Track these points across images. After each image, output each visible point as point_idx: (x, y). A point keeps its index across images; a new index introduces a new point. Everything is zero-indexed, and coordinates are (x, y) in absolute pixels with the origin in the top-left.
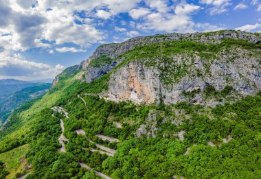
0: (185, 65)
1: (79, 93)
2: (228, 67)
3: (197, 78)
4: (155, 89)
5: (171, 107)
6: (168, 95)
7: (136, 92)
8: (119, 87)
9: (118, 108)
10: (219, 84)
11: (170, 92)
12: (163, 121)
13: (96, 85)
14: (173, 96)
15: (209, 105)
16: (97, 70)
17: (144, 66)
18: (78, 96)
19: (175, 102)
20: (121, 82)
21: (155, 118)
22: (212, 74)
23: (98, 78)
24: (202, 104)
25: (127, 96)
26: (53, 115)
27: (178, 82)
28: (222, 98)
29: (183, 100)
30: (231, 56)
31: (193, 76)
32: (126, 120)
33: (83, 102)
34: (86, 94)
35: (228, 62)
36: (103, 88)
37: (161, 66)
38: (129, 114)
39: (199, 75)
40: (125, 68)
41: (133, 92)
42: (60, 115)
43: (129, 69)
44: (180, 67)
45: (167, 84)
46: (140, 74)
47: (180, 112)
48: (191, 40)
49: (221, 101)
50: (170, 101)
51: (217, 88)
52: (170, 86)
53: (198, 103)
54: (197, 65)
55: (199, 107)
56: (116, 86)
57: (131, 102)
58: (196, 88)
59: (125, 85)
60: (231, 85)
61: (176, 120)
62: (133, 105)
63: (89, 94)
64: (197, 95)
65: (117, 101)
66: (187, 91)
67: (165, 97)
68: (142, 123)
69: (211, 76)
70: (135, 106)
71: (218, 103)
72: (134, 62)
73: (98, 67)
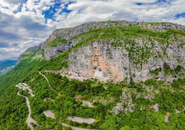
0: (147, 48)
1: (40, 70)
2: (178, 51)
3: (159, 59)
4: (125, 69)
5: (141, 84)
6: (138, 73)
7: (100, 70)
8: (82, 65)
9: (84, 86)
10: (173, 64)
11: (139, 71)
12: (137, 97)
13: (55, 63)
14: (142, 75)
15: (168, 80)
16: (55, 49)
17: (110, 46)
18: (40, 72)
19: (144, 80)
20: (83, 60)
21: (130, 96)
22: (169, 56)
23: (56, 56)
24: (163, 80)
25: (91, 75)
26: (18, 93)
27: (146, 62)
28: (176, 74)
29: (151, 78)
30: (179, 43)
31: (156, 57)
32: (96, 99)
33: (45, 79)
34: (46, 71)
35: (178, 47)
36: (62, 65)
37: (127, 46)
38: (98, 92)
39: (160, 56)
40: (88, 47)
41: (97, 71)
42: (25, 93)
43: (92, 49)
44: (143, 49)
45: (136, 63)
46: (107, 53)
47: (150, 89)
48: (140, 27)
49: (176, 77)
50: (140, 79)
51: (171, 67)
52: (139, 65)
53: (159, 79)
54: (157, 48)
55: (161, 82)
56: (78, 65)
57: (96, 80)
58: (158, 67)
59: (88, 64)
60: (181, 64)
61: (148, 95)
62: (99, 83)
63: (50, 71)
64: (160, 73)
65: (81, 79)
66: (152, 69)
67: (134, 76)
68: (117, 101)
69: (168, 57)
70: (102, 84)
71: (173, 78)
72: (98, 41)
73: (56, 46)
